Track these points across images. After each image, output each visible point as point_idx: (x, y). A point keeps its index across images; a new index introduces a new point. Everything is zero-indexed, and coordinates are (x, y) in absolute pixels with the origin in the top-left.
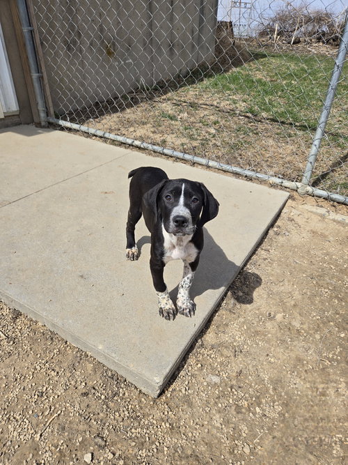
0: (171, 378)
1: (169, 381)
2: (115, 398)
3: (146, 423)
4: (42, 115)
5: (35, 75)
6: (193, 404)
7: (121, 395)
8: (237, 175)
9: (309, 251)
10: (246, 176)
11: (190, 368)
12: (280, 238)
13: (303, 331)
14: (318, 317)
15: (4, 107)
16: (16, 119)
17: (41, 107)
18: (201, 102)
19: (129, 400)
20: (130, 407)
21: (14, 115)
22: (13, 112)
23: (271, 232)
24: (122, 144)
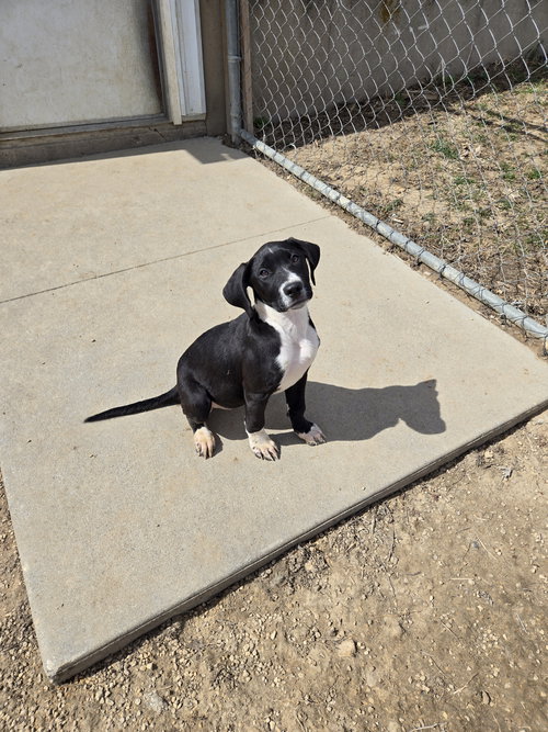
0: (96, 664)
1: (91, 667)
2: (12, 652)
3: (23, 712)
4: (235, 124)
5: (232, 59)
6: (100, 725)
7: (20, 651)
8: (488, 310)
9: (529, 530)
10: (504, 317)
11: (133, 664)
12: (486, 478)
13: (371, 700)
14: (424, 688)
15: (183, 108)
16: (200, 128)
17: (234, 112)
18: (537, 121)
19: (25, 664)
20: (20, 675)
21: (196, 121)
22: (197, 116)
23: (471, 459)
24: (321, 198)
